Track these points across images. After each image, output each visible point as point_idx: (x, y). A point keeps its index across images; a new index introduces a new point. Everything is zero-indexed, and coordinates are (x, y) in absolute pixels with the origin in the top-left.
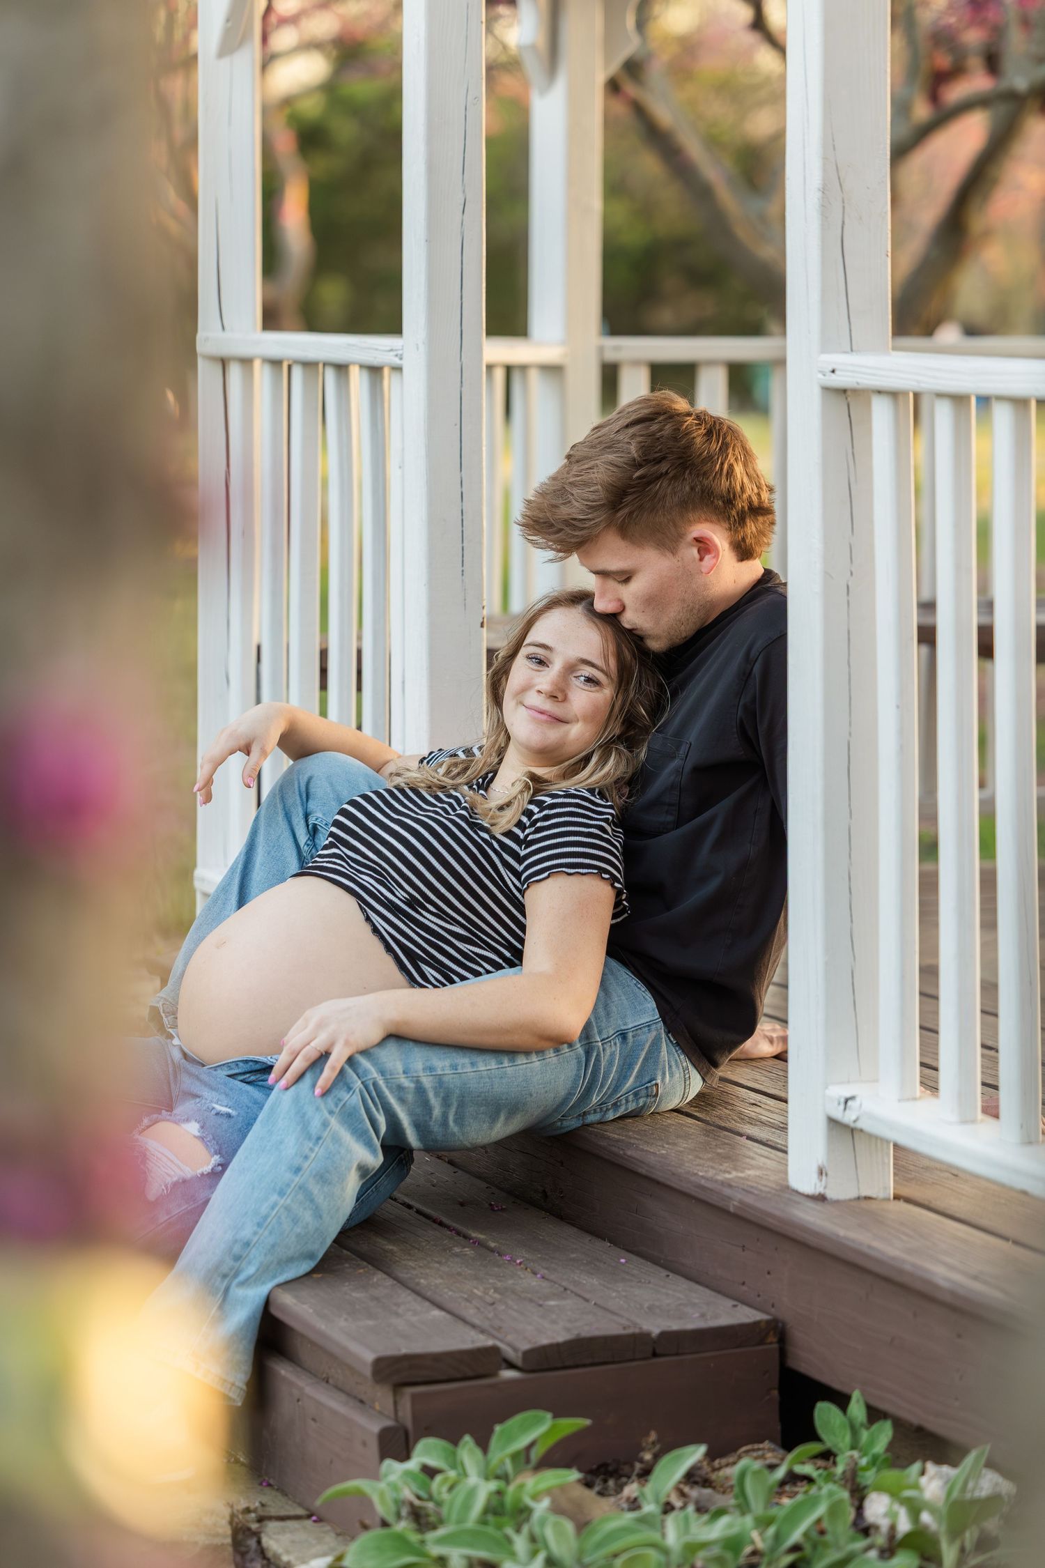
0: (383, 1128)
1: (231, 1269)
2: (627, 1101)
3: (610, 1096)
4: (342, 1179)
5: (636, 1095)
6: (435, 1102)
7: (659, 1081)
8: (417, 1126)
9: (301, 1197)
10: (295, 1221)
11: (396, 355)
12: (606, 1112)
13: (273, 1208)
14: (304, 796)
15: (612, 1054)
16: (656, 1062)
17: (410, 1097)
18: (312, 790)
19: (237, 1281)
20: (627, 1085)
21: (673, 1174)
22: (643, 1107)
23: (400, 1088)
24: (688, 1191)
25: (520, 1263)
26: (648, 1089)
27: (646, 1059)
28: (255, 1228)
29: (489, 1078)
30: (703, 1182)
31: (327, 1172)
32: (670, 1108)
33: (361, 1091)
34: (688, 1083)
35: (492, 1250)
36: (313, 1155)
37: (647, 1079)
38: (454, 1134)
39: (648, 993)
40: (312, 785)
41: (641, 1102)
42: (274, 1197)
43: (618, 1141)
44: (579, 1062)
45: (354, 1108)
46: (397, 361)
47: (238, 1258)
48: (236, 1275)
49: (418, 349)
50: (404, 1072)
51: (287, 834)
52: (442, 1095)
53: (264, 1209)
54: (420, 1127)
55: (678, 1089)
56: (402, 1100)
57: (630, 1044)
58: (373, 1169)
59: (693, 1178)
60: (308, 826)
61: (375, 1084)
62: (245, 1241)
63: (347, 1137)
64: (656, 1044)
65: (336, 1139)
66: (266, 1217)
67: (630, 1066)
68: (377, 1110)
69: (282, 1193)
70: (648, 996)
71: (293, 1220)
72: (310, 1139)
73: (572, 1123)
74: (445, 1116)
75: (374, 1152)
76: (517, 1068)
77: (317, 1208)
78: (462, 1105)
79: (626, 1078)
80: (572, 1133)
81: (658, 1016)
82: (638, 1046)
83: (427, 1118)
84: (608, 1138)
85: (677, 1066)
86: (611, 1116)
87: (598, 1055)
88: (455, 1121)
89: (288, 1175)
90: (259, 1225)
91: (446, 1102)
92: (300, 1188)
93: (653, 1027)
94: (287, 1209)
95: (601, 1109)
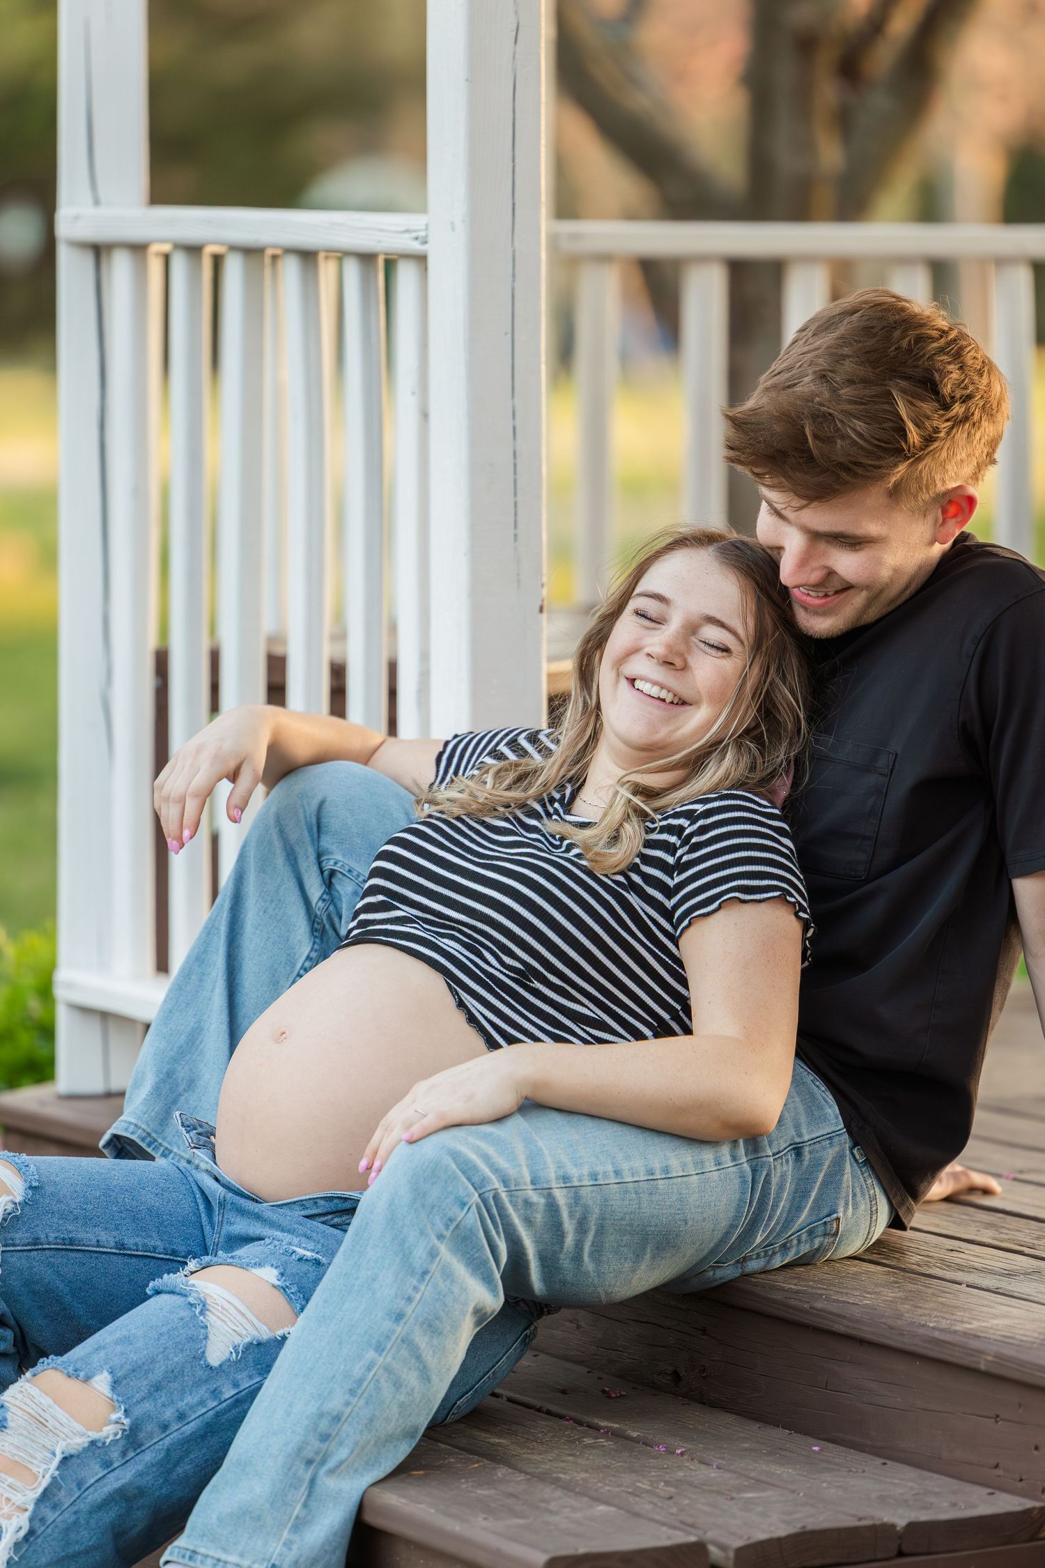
0: (504, 1258)
1: (317, 1453)
2: (799, 1241)
3: (778, 1235)
4: (455, 1328)
5: (811, 1232)
6: (569, 1226)
7: (841, 1215)
8: (543, 1258)
9: (404, 1353)
10: (398, 1385)
11: (417, 238)
12: (771, 1256)
13: (369, 1369)
14: (315, 829)
15: (783, 1176)
16: (838, 1188)
17: (539, 1217)
18: (324, 821)
19: (325, 1468)
20: (801, 1220)
21: (891, 1328)
22: (818, 1250)
23: (527, 1203)
24: (912, 1348)
25: (682, 1454)
26: (827, 1227)
27: (825, 1184)
28: (347, 1396)
29: (636, 1193)
30: (937, 1334)
31: (437, 1318)
32: (849, 1253)
33: (478, 1208)
34: (874, 1218)
35: (636, 1440)
36: (418, 1296)
37: (825, 1212)
38: (587, 1274)
39: (828, 1093)
40: (324, 812)
41: (817, 1242)
42: (371, 1354)
43: (797, 1292)
44: (744, 1182)
45: (471, 1230)
46: (416, 247)
47: (325, 1438)
48: (323, 1462)
49: (453, 229)
50: (533, 1183)
51: (291, 885)
52: (578, 1215)
53: (358, 1371)
54: (549, 1262)
55: (863, 1226)
56: (528, 1221)
57: (806, 1163)
58: (492, 1313)
59: (921, 1331)
60: (322, 872)
61: (496, 1198)
62: (335, 1413)
63: (461, 1270)
64: (838, 1163)
65: (448, 1274)
66: (360, 1382)
67: (805, 1194)
68: (498, 1233)
69: (379, 1349)
70: (830, 1098)
71: (394, 1385)
72: (413, 1273)
73: (728, 1272)
74: (579, 1245)
75: (493, 1290)
76: (672, 1181)
77: (425, 1367)
78: (601, 1231)
79: (799, 1209)
80: (727, 1286)
81: (842, 1126)
82: (816, 1164)
83: (556, 1248)
84: (783, 1289)
85: (863, 1194)
86: (778, 1262)
87: (768, 1175)
88: (591, 1254)
89: (388, 1325)
90: (352, 1392)
91: (582, 1228)
92: (403, 1341)
93: (836, 1139)
94: (388, 1369)
95: (766, 1252)
